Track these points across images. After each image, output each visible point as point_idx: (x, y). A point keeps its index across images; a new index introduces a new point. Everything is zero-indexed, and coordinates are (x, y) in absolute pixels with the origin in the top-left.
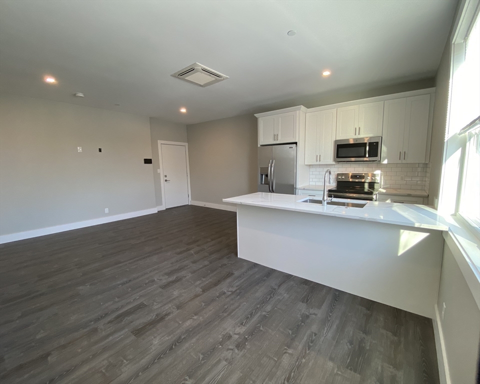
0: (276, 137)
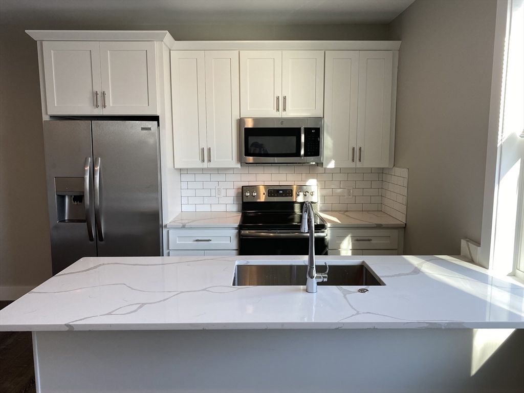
0: (98, 98)
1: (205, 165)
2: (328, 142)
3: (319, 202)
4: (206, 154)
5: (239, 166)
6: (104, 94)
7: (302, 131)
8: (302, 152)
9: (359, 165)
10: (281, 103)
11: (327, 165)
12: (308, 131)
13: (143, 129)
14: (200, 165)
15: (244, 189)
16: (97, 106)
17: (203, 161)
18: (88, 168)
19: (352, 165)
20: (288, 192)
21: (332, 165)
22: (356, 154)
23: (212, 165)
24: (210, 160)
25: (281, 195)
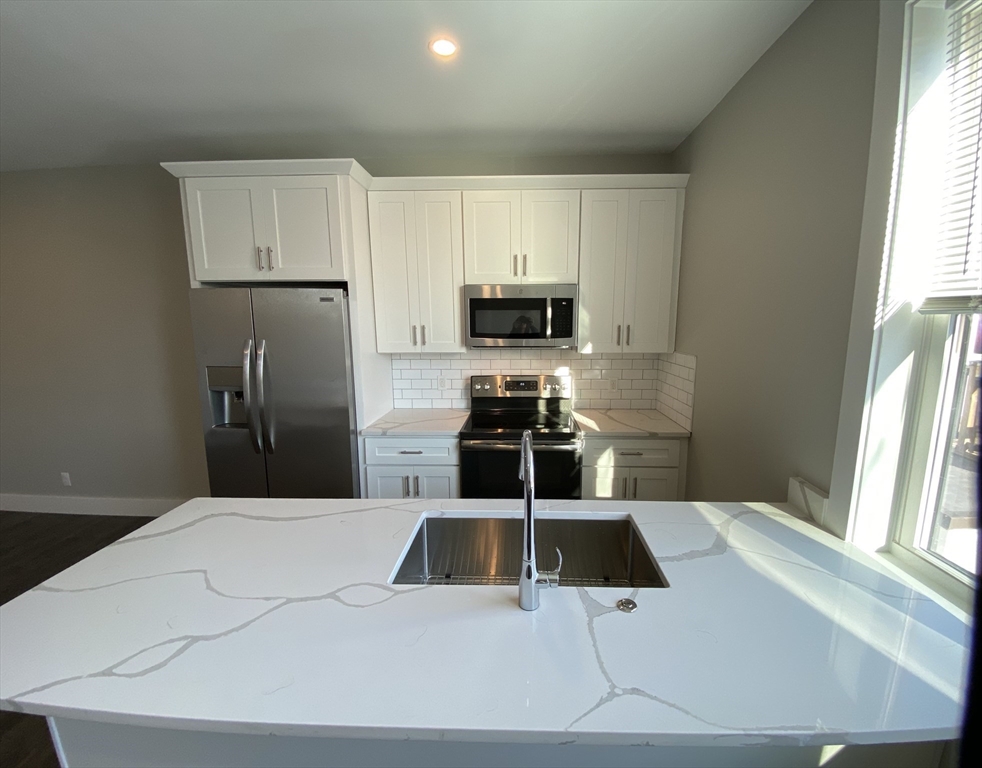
0: (262, 256)
1: (419, 349)
2: (583, 318)
3: (574, 397)
4: (419, 334)
5: (464, 350)
6: (269, 251)
7: (549, 303)
8: (549, 332)
9: (626, 349)
10: (519, 263)
11: (583, 348)
12: (556, 302)
13: (322, 300)
14: (412, 349)
15: (474, 380)
16: (260, 268)
17: (415, 343)
18: (248, 352)
19: (617, 350)
20: (532, 384)
21: (588, 349)
22: (623, 334)
23: (427, 349)
24: (424, 343)
25: (523, 388)
